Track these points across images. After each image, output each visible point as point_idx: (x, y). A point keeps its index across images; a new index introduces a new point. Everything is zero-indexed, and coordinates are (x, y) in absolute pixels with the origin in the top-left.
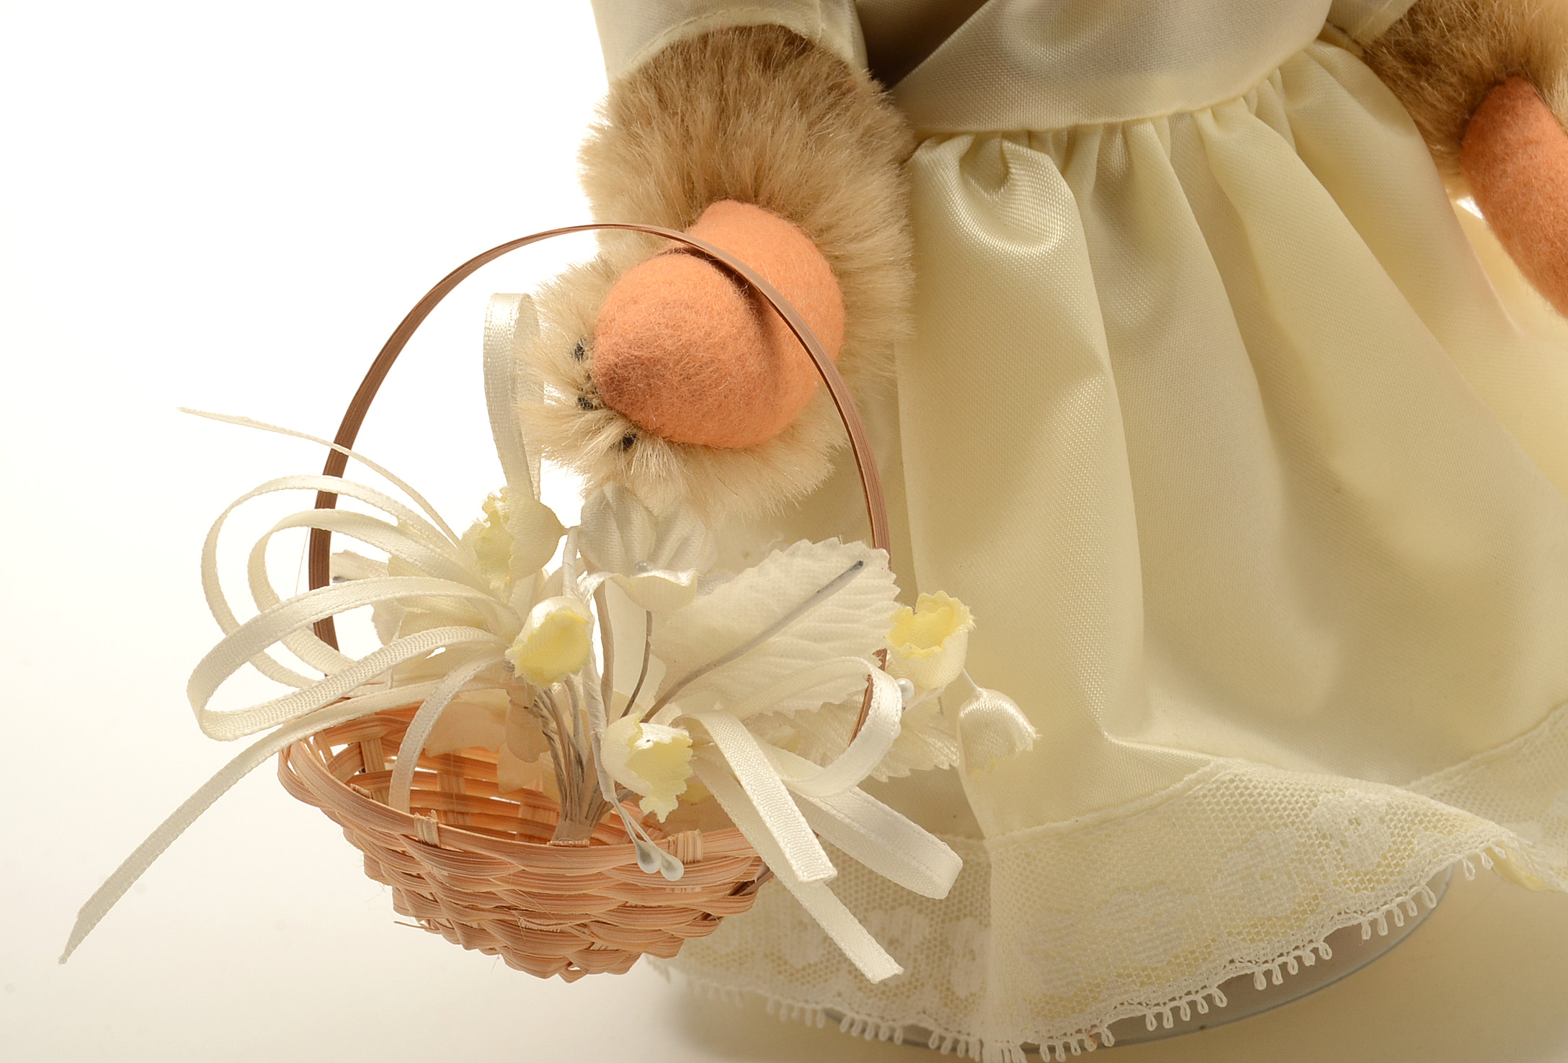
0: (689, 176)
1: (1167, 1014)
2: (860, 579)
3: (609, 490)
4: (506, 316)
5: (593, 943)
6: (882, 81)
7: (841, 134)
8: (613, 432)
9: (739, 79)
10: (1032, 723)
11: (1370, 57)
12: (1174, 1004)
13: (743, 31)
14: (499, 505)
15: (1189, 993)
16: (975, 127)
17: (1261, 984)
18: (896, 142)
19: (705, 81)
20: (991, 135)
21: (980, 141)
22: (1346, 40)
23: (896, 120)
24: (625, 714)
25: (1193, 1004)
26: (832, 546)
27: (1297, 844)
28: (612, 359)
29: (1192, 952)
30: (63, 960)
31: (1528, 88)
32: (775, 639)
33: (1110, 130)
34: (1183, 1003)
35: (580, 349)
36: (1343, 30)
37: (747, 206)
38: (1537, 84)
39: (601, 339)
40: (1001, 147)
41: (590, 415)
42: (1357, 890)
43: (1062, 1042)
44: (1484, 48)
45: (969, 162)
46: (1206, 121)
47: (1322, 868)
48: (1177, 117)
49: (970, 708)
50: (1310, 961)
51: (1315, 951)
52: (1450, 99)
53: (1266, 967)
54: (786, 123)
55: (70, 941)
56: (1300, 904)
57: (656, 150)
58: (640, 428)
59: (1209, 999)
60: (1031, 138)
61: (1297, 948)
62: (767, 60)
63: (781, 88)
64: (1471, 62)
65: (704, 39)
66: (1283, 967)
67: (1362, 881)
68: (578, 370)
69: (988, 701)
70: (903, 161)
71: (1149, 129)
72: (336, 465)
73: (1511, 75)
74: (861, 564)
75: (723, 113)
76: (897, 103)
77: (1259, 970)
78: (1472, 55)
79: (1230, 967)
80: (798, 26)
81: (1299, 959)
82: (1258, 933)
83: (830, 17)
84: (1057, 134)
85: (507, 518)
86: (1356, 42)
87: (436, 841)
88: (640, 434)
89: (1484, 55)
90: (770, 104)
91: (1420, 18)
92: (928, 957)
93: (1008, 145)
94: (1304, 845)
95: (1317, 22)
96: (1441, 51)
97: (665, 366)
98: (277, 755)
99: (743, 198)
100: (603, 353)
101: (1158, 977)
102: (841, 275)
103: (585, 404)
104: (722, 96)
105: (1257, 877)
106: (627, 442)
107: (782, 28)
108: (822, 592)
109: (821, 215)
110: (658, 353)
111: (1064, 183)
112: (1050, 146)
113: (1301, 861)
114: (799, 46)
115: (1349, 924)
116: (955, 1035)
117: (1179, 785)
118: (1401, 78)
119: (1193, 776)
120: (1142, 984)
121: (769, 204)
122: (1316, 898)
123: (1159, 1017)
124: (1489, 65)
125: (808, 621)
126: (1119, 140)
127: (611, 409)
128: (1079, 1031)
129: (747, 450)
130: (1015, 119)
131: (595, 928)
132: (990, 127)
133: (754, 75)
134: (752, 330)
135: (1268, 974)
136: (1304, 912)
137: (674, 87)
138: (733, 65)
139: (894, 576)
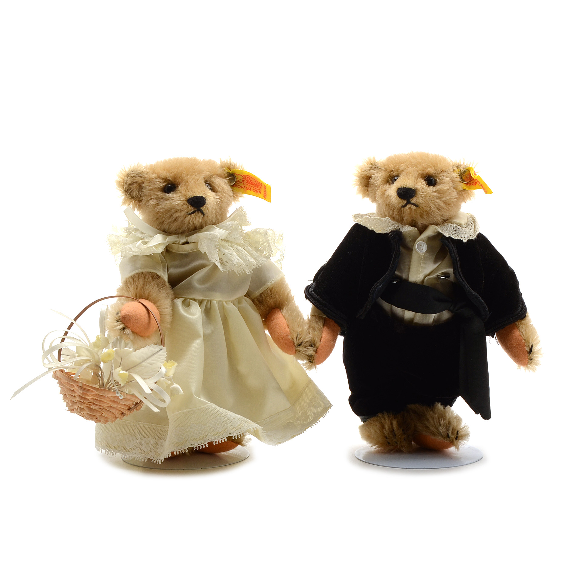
0: (137, 294)
1: (198, 447)
2: (161, 353)
3: (118, 337)
4: (104, 309)
5: (103, 413)
6: (171, 285)
7: (164, 291)
8: (121, 326)
9: (148, 280)
10: (182, 390)
11: (253, 301)
12: (199, 445)
13: (150, 273)
14: (99, 337)
15: (202, 444)
16: (185, 297)
17: (214, 444)
18: (172, 297)
19: (141, 279)
20: (188, 298)
21: (186, 299)
22: (249, 298)
23: (172, 293)
24: (119, 367)
25: (202, 446)
26: (157, 346)
27: (224, 420)
28: (124, 314)
29: (203, 436)
30: (10, 399)
31: (279, 310)
32: (143, 363)
33: (208, 301)
34: (200, 446)
35: (118, 313)
36: (249, 296)
37: (146, 300)
38: (280, 309)
39: (122, 311)
40: (189, 301)
41: (119, 323)
42: (233, 430)
43: (178, 451)
44: (272, 301)
45: (183, 302)
46: (224, 303)
47: (227, 425)
48: (220, 301)
49: (172, 386)
50: (223, 441)
51: (224, 439)
52: (265, 309)
53: (216, 441)
54: (155, 288)
55: (13, 396)
56: (223, 431)
57: (132, 289)
58: (126, 326)
59: (205, 445)
60: (195, 300)
61: (221, 438)
62: (153, 277)
63: (155, 282)
64: (269, 303)
65: (142, 273)
66: (219, 441)
67: (234, 429)
68: (117, 316)
69: (175, 385)
70: (173, 300)
71: (215, 301)
72: (69, 328)
73: (276, 307)
74: (161, 349)
75: (144, 285)
76: (173, 290)
77: (214, 441)
78: (270, 302)
79: (209, 440)
80: (159, 274)
81: (221, 440)
82: (215, 435)
83: (164, 274)
84: (199, 300)
85: (100, 338)
86: (251, 298)
87: (82, 386)
88: (126, 328)
89: (272, 302)
90: (152, 284)
91: (262, 294)
92: (153, 446)
93: (191, 300)
94: (225, 420)
95: (245, 293)
96: (265, 301)
97: (133, 317)
98: (53, 372)
99: (146, 299)
100: (123, 313)
101: (197, 440)
102: (161, 315)
103: (118, 321)
104: (144, 282)
105: (216, 424)
106: (124, 329)
107: (156, 273)
108: (154, 354)
109: (159, 304)
110: (132, 314)
111: (199, 308)
112: (198, 302)
113: (224, 423)
114: (158, 277)
115: (231, 436)
116: (157, 460)
117: (205, 406)
118: (258, 305)
119: (208, 405)
120: (194, 441)
121: (150, 300)
122: (226, 430)
123: (196, 447)
124: (272, 305)
125: (149, 361)
126: (209, 303)
127: (122, 322)
128: (182, 449)
129: (142, 336)
130: (192, 297)
131: (104, 410)
132: (188, 297)
133: (150, 278)
134: (147, 315)
135: (216, 442)
136: (223, 432)
137: (136, 279)
138: (147, 277)
139: (166, 352)
